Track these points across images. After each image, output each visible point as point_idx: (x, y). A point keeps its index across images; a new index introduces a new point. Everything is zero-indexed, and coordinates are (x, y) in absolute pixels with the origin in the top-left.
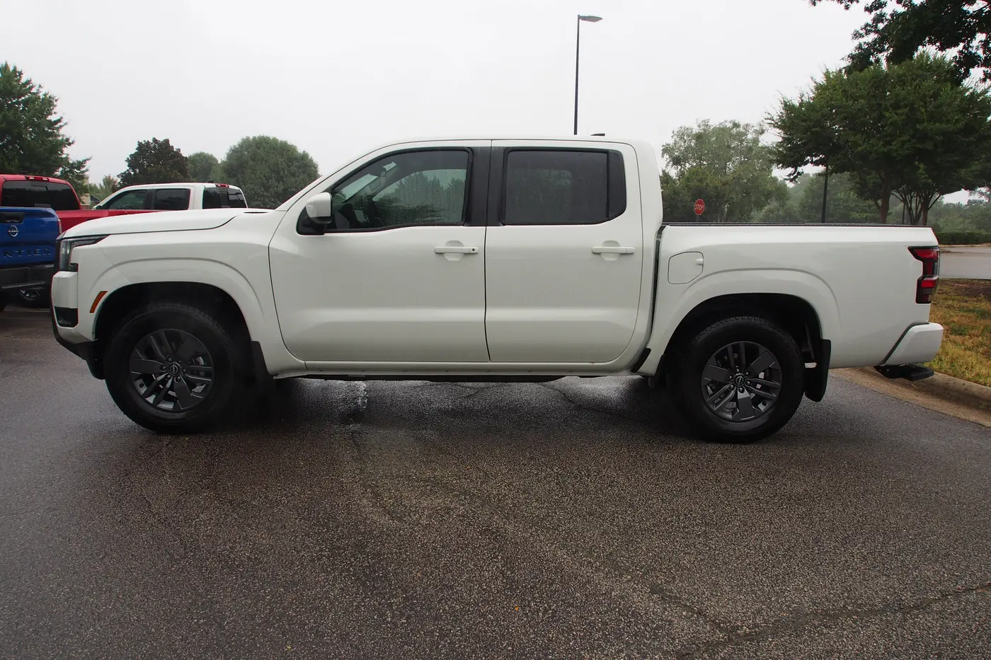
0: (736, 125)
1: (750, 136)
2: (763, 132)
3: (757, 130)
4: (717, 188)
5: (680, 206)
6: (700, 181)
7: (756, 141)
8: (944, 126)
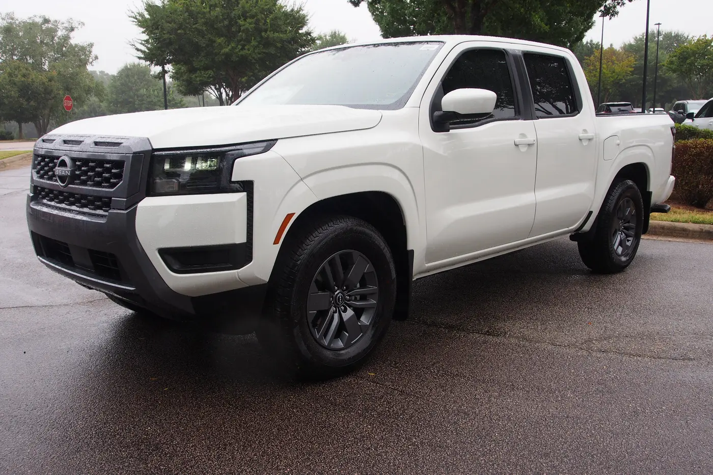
0: (46, 21)
1: (60, 33)
2: (72, 29)
3: (67, 27)
4: (44, 83)
5: (7, 103)
6: (24, 76)
7: (66, 38)
8: (281, 35)
